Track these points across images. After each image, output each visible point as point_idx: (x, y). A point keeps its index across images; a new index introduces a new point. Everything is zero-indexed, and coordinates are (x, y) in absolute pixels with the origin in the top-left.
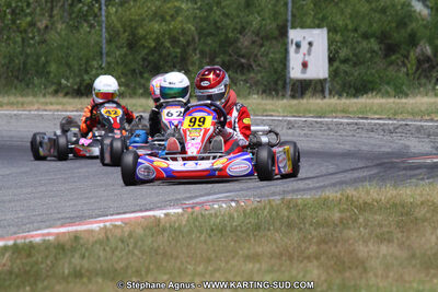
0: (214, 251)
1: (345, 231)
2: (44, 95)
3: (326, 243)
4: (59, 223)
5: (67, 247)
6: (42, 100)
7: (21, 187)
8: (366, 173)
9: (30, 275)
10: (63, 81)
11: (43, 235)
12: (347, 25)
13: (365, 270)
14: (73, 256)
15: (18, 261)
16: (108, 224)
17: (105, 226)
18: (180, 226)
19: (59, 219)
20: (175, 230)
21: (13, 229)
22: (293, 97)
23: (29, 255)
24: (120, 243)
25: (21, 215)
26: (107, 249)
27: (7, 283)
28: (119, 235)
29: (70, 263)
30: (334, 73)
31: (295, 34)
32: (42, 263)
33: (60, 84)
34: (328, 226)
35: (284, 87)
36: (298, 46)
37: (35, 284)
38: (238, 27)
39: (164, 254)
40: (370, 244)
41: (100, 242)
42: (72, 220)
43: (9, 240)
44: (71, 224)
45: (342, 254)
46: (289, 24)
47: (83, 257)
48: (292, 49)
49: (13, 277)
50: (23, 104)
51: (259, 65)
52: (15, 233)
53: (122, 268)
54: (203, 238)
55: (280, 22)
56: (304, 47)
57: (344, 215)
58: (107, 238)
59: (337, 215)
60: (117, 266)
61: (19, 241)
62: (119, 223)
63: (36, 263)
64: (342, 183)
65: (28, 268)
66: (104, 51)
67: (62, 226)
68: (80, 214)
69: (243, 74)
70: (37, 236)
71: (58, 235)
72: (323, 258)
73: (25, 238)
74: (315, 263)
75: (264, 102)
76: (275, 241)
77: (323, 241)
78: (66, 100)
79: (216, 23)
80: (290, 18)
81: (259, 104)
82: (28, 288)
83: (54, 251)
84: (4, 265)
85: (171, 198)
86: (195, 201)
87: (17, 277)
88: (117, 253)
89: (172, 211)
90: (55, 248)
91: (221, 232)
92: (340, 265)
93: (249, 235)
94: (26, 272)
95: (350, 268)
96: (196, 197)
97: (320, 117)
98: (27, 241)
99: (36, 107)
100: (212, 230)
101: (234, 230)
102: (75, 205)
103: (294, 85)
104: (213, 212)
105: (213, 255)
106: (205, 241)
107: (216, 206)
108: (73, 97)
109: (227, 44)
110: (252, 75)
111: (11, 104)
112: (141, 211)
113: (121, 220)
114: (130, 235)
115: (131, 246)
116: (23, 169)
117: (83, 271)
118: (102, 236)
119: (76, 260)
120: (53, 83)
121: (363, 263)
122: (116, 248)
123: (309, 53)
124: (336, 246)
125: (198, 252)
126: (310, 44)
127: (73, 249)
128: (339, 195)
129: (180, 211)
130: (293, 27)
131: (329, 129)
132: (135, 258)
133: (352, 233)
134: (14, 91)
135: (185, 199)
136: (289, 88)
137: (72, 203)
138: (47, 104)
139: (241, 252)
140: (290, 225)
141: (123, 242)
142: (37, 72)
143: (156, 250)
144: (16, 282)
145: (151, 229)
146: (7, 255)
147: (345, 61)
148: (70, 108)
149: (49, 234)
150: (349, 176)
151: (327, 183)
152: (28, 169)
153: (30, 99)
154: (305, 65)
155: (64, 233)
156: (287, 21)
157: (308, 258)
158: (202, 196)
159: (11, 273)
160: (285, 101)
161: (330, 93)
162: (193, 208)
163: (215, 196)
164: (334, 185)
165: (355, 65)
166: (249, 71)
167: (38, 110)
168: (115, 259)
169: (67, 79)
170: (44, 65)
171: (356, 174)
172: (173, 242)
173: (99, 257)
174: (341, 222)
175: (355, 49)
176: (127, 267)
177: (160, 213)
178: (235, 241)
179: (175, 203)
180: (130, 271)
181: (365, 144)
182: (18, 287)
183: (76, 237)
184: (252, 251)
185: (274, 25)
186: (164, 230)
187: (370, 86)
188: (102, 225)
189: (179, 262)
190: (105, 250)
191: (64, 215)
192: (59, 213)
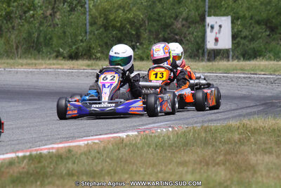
0: (158, 159)
1: (242, 147)
2: (49, 59)
3: (230, 154)
4: (58, 141)
5: (63, 156)
6: (48, 62)
7: (34, 118)
9: (40, 175)
10: (61, 50)
11: (49, 149)
13: (255, 172)
14: (67, 162)
15: (32, 166)
17: (88, 143)
18: (136, 143)
19: (59, 139)
20: (133, 145)
21: (29, 145)
22: (209, 60)
23: (39, 162)
24: (97, 154)
25: (34, 136)
27: (25, 180)
28: (96, 149)
29: (66, 167)
31: (210, 20)
32: (48, 167)
33: (59, 51)
34: (231, 144)
35: (203, 54)
36: (212, 27)
37: (43, 180)
38: (174, 15)
39: (126, 161)
40: (258, 155)
41: (85, 153)
42: (67, 139)
43: (27, 151)
44: (66, 142)
46: (207, 14)
47: (74, 163)
48: (208, 30)
50: (35, 65)
51: (187, 40)
52: (31, 147)
53: (99, 170)
54: (150, 151)
55: (200, 12)
56: (216, 28)
57: (241, 137)
58: (90, 151)
59: (237, 137)
60: (95, 169)
62: (97, 141)
63: (44, 167)
64: (240, 116)
65: (38, 170)
66: (88, 31)
67: (61, 143)
68: (72, 135)
70: (44, 149)
71: (58, 148)
72: (227, 164)
73: (37, 150)
74: (223, 167)
76: (197, 153)
77: (228, 153)
78: (63, 62)
79: (159, 13)
80: (207, 9)
82: (39, 183)
83: (55, 159)
84: (23, 168)
85: (130, 125)
86: (146, 127)
87: (31, 175)
89: (131, 133)
90: (56, 157)
91: (162, 147)
92: (239, 169)
93: (180, 149)
94: (38, 173)
95: (245, 170)
96: (146, 124)
97: (226, 73)
98: (38, 152)
99: (44, 66)
100: (156, 146)
101: (171, 146)
102: (69, 129)
103: (209, 53)
104: (157, 134)
105: (157, 162)
106: (152, 153)
107: (159, 130)
108: (68, 60)
109: (167, 26)
111: (28, 64)
112: (111, 133)
113: (99, 139)
114: (104, 149)
115: (105, 156)
116: (36, 107)
117: (74, 172)
118: (86, 149)
119: (70, 165)
120: (54, 52)
121: (254, 167)
122: (95, 157)
123: (220, 31)
125: (148, 160)
126: (220, 26)
127: (68, 158)
128: (238, 123)
129: (136, 133)
130: (209, 15)
131: (232, 81)
132: (107, 163)
133: (246, 148)
134: (30, 56)
135: (139, 126)
136: (206, 54)
137: (67, 128)
138: (51, 64)
139: (175, 160)
140: (206, 143)
141: (99, 153)
142: (45, 44)
143: (121, 159)
144: (31, 179)
145: (117, 146)
146: (25, 161)
148: (66, 67)
149: (52, 148)
150: (245, 111)
151: (230, 116)
152: (39, 106)
153: (40, 61)
154: (216, 40)
155: (62, 147)
156: (205, 11)
157: (218, 164)
158: (149, 124)
159: (27, 173)
160: (204, 63)
161: (233, 58)
162: (144, 131)
163: (158, 124)
167: (45, 68)
168: (94, 164)
169: (64, 49)
172: (132, 154)
173: (84, 163)
174: (239, 141)
176: (102, 170)
177: (123, 135)
178: (172, 153)
179: (133, 128)
180: (103, 172)
182: (32, 182)
183: (69, 150)
184: (182, 159)
185: (197, 14)
186: (126, 146)
187: (258, 54)
188: (86, 142)
189: (135, 166)
190: (88, 158)
191: (61, 136)
192: (59, 134)
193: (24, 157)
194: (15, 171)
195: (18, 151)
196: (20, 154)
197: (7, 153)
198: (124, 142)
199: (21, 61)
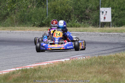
0: (79, 71)
1: (116, 65)
2: (30, 27)
3: (111, 69)
4: (34, 63)
5: (37, 70)
6: (30, 28)
7: (24, 53)
8: (122, 49)
9: (26, 78)
10: (36, 23)
11: (30, 66)
12: (117, 6)
13: (122, 76)
14: (38, 72)
15: (23, 74)
16: (48, 63)
17: (48, 64)
18: (69, 64)
19: (35, 62)
20: (68, 65)
21: (21, 65)
22: (101, 27)
23: (26, 72)
24: (52, 69)
25: (24, 61)
26: (48, 70)
27: (20, 80)
28: (51, 66)
29: (38, 74)
30: (113, 20)
31: (102, 9)
32: (30, 74)
33: (35, 23)
34: (111, 64)
35: (99, 24)
36: (103, 12)
37: (28, 80)
38: (85, 7)
39: (65, 72)
40: (123, 69)
41: (46, 68)
42: (38, 62)
43: (20, 68)
44: (38, 63)
45: (115, 72)
46: (100, 6)
47: (42, 73)
48: (101, 13)
49: (21, 78)
50: (24, 29)
51: (91, 18)
52: (22, 66)
53: (53, 76)
54: (75, 67)
55: (97, 6)
56: (105, 13)
57: (116, 61)
58: (48, 67)
59: (114, 61)
60: (51, 75)
61: (23, 68)
62: (52, 63)
63: (28, 75)
64: (115, 52)
65: (26, 76)
66: (47, 14)
67: (35, 64)
68: (41, 60)
69: (87, 20)
70: (28, 67)
71: (34, 66)
72: (110, 73)
73: (25, 67)
74: (108, 74)
75: (93, 28)
76: (96, 68)
77: (110, 68)
78: (36, 28)
79: (79, 6)
80: (100, 5)
81: (92, 29)
82: (26, 82)
83: (33, 71)
84: (19, 75)
85: (66, 56)
86: (73, 57)
87: (23, 78)
88: (51, 72)
89: (67, 60)
90: (34, 70)
91: (81, 65)
92: (115, 75)
93: (89, 66)
94: (25, 77)
95: (118, 76)
96: (74, 56)
97: (109, 33)
98: (26, 68)
99: (28, 30)
100: (78, 65)
101: (84, 65)
102: (39, 58)
103: (101, 24)
104: (78, 60)
105: (78, 72)
106: (76, 68)
107: (79, 58)
108: (38, 27)
109: (82, 12)
110: (90, 21)
111: (21, 29)
112: (58, 59)
114: (55, 66)
115: (55, 69)
116: (24, 48)
117: (42, 77)
118: (47, 67)
120: (33, 23)
121: (121, 74)
122: (51, 70)
123: (106, 14)
124: (114, 70)
125: (74, 71)
126: (106, 12)
127: (39, 71)
128: (114, 55)
129: (69, 59)
130: (101, 7)
131: (112, 36)
132: (56, 73)
133: (118, 66)
134: (22, 25)
135: (70, 56)
136: (100, 24)
137: (38, 57)
138: (31, 29)
139: (86, 71)
140: (100, 64)
141: (53, 68)
142: (28, 20)
143: (62, 71)
144: (23, 80)
145: (61, 65)
146: (20, 72)
147: (116, 17)
148: (38, 30)
149: (32, 66)
150: (117, 49)
151: (111, 51)
152: (26, 48)
153: (26, 28)
154: (105, 18)
155: (36, 66)
156: (99, 5)
157: (106, 73)
158: (75, 55)
159: (21, 77)
160: (99, 28)
161: (112, 26)
162: (73, 59)
163: (79, 55)
164: (113, 52)
165: (119, 18)
166: (88, 20)
167: (29, 31)
168: (51, 73)
169: (37, 22)
170: (30, 18)
171: (119, 49)
172: (67, 69)
173: (46, 73)
174: (115, 63)
175: (119, 13)
176: (54, 75)
177: (63, 60)
178: (85, 68)
179: (68, 57)
180: (55, 77)
181: (122, 40)
182: (23, 81)
183: (39, 67)
184: (90, 71)
185: (96, 6)
186: (64, 65)
187: (123, 24)
188: (47, 64)
189: (69, 74)
190: (47, 71)
191: (36, 61)
192: (35, 60)
193: (19, 70)
194: (15, 76)
195: (16, 67)
196: (18, 69)
197: (12, 68)
198: (64, 63)
199: (18, 28)
